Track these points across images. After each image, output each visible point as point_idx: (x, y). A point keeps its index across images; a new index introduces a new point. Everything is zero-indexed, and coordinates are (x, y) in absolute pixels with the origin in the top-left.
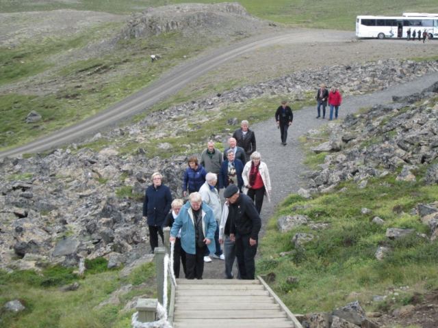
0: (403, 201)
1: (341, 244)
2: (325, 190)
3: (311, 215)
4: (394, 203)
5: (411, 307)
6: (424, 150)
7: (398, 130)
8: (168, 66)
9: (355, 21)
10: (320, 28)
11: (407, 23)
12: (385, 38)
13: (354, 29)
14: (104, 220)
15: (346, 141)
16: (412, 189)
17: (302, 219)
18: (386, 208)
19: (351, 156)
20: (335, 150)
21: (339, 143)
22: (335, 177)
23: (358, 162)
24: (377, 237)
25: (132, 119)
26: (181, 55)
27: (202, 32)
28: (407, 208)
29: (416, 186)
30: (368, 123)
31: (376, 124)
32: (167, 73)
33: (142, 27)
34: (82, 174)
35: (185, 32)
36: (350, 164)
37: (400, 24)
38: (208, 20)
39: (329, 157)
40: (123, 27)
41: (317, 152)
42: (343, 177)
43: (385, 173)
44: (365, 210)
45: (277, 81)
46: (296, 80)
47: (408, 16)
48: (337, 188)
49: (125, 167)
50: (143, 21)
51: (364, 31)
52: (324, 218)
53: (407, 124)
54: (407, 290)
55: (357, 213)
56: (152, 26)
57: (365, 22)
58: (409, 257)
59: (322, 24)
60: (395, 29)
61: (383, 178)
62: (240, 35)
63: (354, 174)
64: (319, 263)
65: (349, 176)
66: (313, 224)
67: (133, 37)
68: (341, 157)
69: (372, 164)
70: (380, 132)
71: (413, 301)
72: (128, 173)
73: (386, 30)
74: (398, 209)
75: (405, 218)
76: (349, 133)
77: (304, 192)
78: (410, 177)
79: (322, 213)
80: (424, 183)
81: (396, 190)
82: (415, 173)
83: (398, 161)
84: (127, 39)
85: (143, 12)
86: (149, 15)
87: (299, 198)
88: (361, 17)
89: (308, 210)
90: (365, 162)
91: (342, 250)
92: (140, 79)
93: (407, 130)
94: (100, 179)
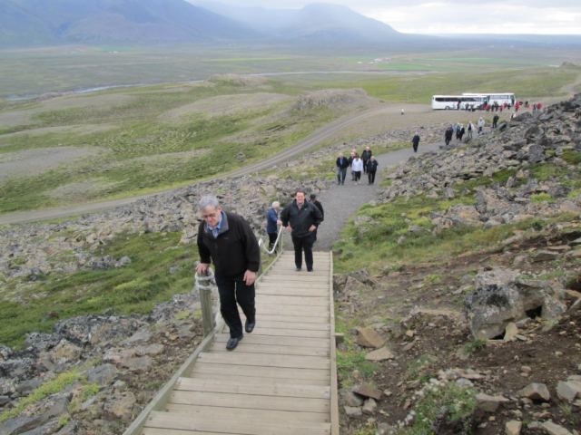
0: (425, 210)
1: (383, 234)
2: (386, 201)
3: (373, 217)
4: (420, 211)
5: (398, 273)
6: (447, 179)
7: (436, 167)
8: (319, 126)
9: (431, 99)
10: (413, 103)
11: (464, 100)
12: (450, 109)
13: (430, 103)
14: (258, 216)
15: (405, 173)
16: (433, 202)
17: (367, 218)
18: (414, 213)
19: (405, 182)
20: (399, 178)
21: (401, 174)
22: (393, 195)
23: (408, 185)
24: (404, 231)
25: (291, 159)
26: (326, 120)
27: (339, 106)
28: (426, 214)
29: (437, 200)
30: (420, 162)
31: (424, 162)
32: (317, 131)
33: (304, 103)
34: (254, 190)
35: (329, 106)
36: (403, 186)
37: (460, 100)
38: (343, 99)
39: (393, 182)
40: (294, 103)
41: (389, 179)
42: (397, 195)
43: (421, 192)
44: (403, 214)
45: (379, 136)
46: (390, 135)
47: (466, 95)
48: (392, 201)
49: (279, 186)
50: (305, 100)
51: (437, 105)
52: (380, 218)
53: (441, 163)
54: (400, 263)
55: (399, 216)
56: (310, 103)
57: (439, 100)
58: (412, 244)
59: (414, 100)
60: (456, 103)
61: (418, 196)
62: (362, 108)
63: (403, 192)
64: (368, 244)
65: (400, 194)
66: (373, 222)
67: (299, 109)
68: (400, 182)
69: (414, 187)
70: (425, 168)
71: (401, 270)
72: (279, 190)
73: (451, 104)
74: (421, 214)
75: (424, 219)
76: (408, 168)
77: (373, 203)
78: (435, 195)
79: (380, 215)
80: (442, 199)
81: (425, 202)
82: (439, 193)
83: (430, 185)
84: (296, 110)
85: (306, 94)
86: (309, 96)
87: (369, 206)
88: (435, 96)
89: (372, 214)
90: (411, 186)
91: (383, 238)
92: (303, 134)
93: (440, 167)
94: (264, 193)
